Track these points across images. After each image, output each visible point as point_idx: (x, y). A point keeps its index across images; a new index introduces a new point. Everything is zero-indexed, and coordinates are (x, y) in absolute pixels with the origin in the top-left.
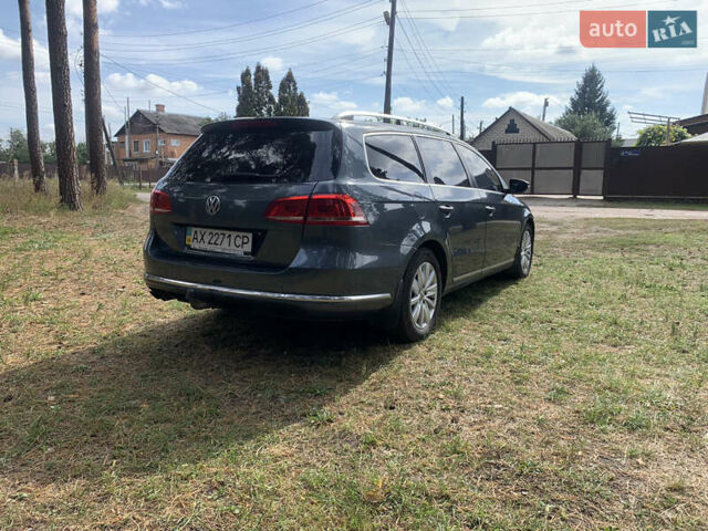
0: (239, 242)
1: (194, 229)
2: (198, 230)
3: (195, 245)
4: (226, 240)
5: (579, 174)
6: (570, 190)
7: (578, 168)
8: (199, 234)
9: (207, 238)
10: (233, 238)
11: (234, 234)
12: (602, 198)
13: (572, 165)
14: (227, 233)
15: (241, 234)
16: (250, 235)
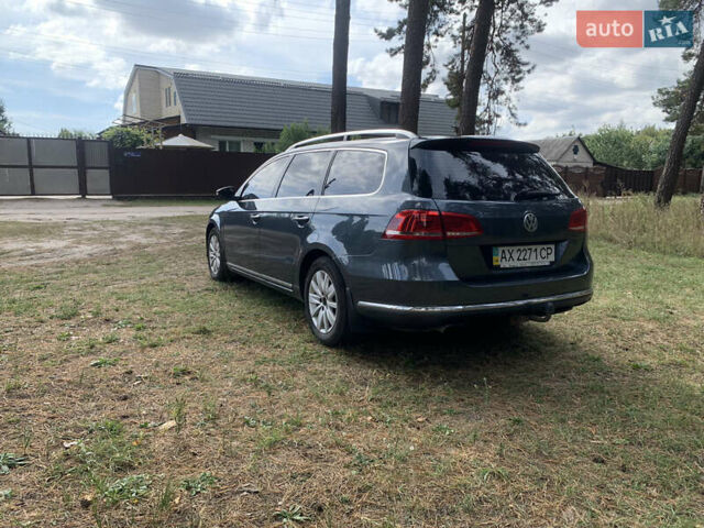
0: (544, 253)
1: (501, 249)
2: (506, 248)
3: (505, 264)
4: (534, 254)
5: (85, 173)
6: (77, 190)
7: (82, 168)
8: (507, 252)
9: (515, 256)
10: (538, 251)
11: (539, 247)
12: (110, 197)
13: (76, 164)
14: (533, 247)
15: (545, 247)
16: (553, 247)
